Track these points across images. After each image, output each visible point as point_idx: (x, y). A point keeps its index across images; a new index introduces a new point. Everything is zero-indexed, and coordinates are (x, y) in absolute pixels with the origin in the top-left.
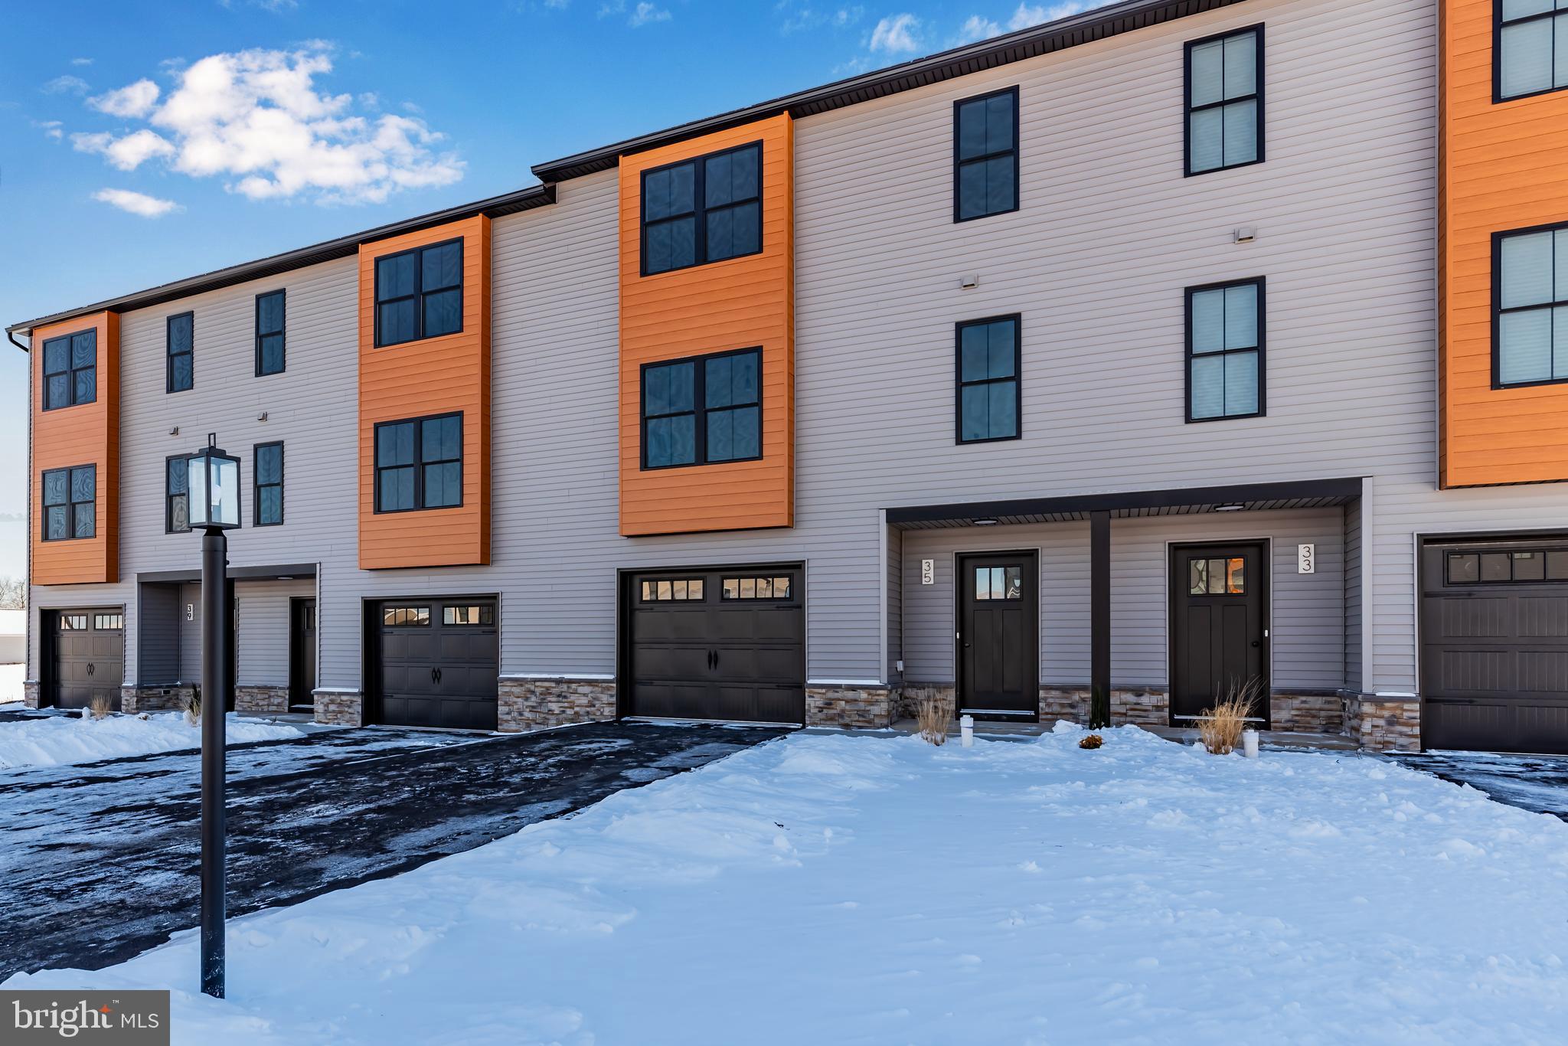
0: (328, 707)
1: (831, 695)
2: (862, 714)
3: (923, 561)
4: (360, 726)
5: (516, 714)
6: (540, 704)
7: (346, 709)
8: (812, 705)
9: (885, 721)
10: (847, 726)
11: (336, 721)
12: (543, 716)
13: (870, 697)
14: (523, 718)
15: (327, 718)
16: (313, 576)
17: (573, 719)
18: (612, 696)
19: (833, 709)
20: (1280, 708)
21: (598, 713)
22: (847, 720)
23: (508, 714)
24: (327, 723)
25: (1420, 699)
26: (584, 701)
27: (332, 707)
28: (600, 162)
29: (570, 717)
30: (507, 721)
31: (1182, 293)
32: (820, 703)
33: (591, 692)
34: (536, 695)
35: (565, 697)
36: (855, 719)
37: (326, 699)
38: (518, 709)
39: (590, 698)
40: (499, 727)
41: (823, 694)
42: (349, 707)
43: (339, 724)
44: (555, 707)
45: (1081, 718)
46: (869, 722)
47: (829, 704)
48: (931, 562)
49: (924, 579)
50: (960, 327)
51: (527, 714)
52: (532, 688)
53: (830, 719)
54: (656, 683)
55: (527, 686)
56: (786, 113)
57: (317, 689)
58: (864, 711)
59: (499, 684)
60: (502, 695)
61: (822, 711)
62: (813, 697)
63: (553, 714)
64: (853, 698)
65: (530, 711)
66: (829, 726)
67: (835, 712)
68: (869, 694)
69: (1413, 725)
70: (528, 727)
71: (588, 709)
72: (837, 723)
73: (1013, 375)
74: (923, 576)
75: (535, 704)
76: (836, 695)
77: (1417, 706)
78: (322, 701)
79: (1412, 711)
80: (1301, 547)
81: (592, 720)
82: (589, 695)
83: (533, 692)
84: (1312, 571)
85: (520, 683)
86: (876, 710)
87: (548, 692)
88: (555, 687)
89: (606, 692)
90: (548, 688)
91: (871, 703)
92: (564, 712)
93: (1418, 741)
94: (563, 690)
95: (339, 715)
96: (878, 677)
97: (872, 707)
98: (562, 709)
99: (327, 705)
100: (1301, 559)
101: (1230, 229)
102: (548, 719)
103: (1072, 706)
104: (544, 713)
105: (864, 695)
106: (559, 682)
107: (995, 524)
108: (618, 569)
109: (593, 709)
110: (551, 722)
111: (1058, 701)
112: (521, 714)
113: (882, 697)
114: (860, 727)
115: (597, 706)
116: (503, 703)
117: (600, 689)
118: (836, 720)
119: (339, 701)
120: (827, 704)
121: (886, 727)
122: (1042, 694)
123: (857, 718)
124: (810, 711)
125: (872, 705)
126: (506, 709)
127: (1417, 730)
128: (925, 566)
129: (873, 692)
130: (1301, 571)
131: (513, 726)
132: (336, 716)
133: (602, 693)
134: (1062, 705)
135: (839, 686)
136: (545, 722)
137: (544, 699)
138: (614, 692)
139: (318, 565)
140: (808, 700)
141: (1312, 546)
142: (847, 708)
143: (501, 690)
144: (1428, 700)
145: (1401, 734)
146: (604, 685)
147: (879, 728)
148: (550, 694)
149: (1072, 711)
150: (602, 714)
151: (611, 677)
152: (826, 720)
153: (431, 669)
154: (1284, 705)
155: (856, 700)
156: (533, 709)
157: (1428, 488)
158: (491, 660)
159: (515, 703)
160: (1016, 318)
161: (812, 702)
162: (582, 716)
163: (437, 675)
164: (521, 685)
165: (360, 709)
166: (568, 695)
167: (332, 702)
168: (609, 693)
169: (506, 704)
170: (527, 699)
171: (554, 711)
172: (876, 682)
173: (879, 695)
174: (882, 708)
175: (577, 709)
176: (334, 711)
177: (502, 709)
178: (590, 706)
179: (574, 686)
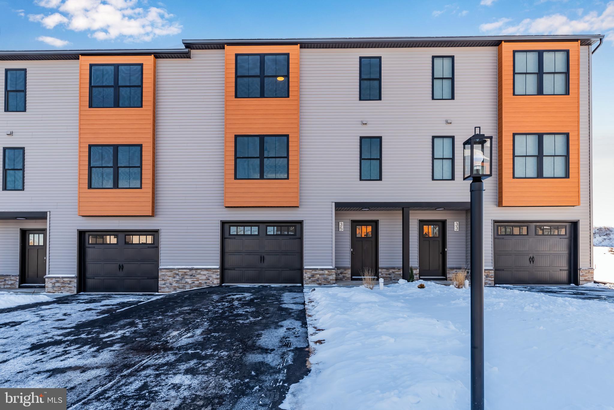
0: (55, 284)
1: (314, 272)
2: (326, 279)
3: (340, 222)
4: (76, 293)
5: (168, 284)
6: (181, 279)
7: (67, 285)
8: (306, 276)
9: (334, 282)
10: (320, 284)
11: (60, 291)
12: (182, 285)
13: (329, 273)
14: (172, 286)
15: (54, 290)
16: (46, 218)
17: (198, 286)
18: (218, 275)
19: (314, 277)
20: (449, 273)
21: (211, 283)
22: (320, 282)
23: (164, 284)
24: (54, 293)
25: (494, 269)
26: (204, 277)
27: (57, 285)
28: (215, 46)
29: (197, 285)
30: (164, 288)
31: (431, 138)
32: (309, 276)
33: (208, 274)
34: (179, 276)
35: (194, 276)
36: (323, 281)
37: (54, 280)
38: (170, 282)
39: (207, 276)
40: (159, 291)
41: (311, 272)
42: (69, 284)
43: (62, 293)
44: (189, 281)
45: (392, 278)
46: (328, 282)
47: (313, 276)
48: (343, 223)
49: (340, 229)
50: (361, 138)
51: (174, 284)
52: (177, 272)
53: (313, 281)
54: (236, 269)
55: (174, 271)
56: (299, 45)
57: (47, 276)
58: (326, 278)
59: (159, 271)
60: (161, 276)
61: (310, 279)
62: (306, 273)
63: (188, 284)
64: (322, 273)
65: (176, 283)
66: (313, 284)
67: (315, 279)
68: (328, 272)
69: (492, 277)
70: (175, 290)
71: (206, 281)
72: (316, 283)
73: (379, 158)
74: (340, 228)
75: (178, 280)
76: (316, 272)
77: (493, 272)
78: (51, 281)
79: (492, 273)
80: (455, 222)
81: (208, 286)
82: (207, 275)
83: (178, 274)
84: (458, 230)
85: (170, 270)
86: (331, 278)
87: (185, 274)
88: (189, 272)
89: (215, 273)
90: (185, 273)
91: (329, 275)
92: (194, 283)
93: (493, 282)
94: (193, 273)
95: (62, 288)
96: (332, 265)
97: (329, 277)
98: (193, 281)
99: (54, 283)
100: (455, 226)
101: (445, 119)
102: (186, 286)
103: (389, 274)
104: (183, 284)
105: (326, 272)
106: (191, 269)
107: (368, 210)
108: (221, 221)
109: (208, 281)
110: (187, 287)
111: (385, 273)
112: (171, 284)
113: (333, 273)
114: (325, 284)
115: (210, 279)
116: (161, 279)
117: (212, 272)
118: (315, 282)
119: (62, 281)
120: (312, 276)
121: (335, 284)
122: (380, 270)
123: (324, 281)
124: (305, 279)
125: (330, 276)
126: (163, 282)
127: (493, 279)
128: (340, 224)
129: (329, 271)
130: (455, 230)
131: (167, 290)
132: (61, 288)
133: (213, 274)
134: (386, 274)
135: (317, 269)
136: (184, 287)
137: (184, 277)
138: (219, 273)
139: (48, 213)
140: (305, 275)
141: (458, 222)
142: (320, 277)
143: (160, 274)
144: (496, 270)
145: (490, 280)
146: (214, 270)
147: (332, 284)
148: (187, 275)
149: (390, 276)
150: (213, 283)
151: (218, 267)
152: (311, 282)
153: (118, 265)
154: (451, 272)
155: (323, 274)
156: (177, 282)
157: (496, 206)
158: (155, 260)
159: (168, 279)
160: (380, 138)
161: (306, 275)
162: (203, 284)
163: (121, 267)
164: (171, 271)
165: (76, 285)
166: (196, 275)
167: (58, 282)
168: (216, 274)
169: (163, 280)
170: (174, 277)
171: (188, 282)
172: (331, 267)
173: (332, 272)
174: (334, 277)
175: (200, 281)
176: (59, 286)
177: (161, 283)
178: (207, 280)
179: (199, 271)
